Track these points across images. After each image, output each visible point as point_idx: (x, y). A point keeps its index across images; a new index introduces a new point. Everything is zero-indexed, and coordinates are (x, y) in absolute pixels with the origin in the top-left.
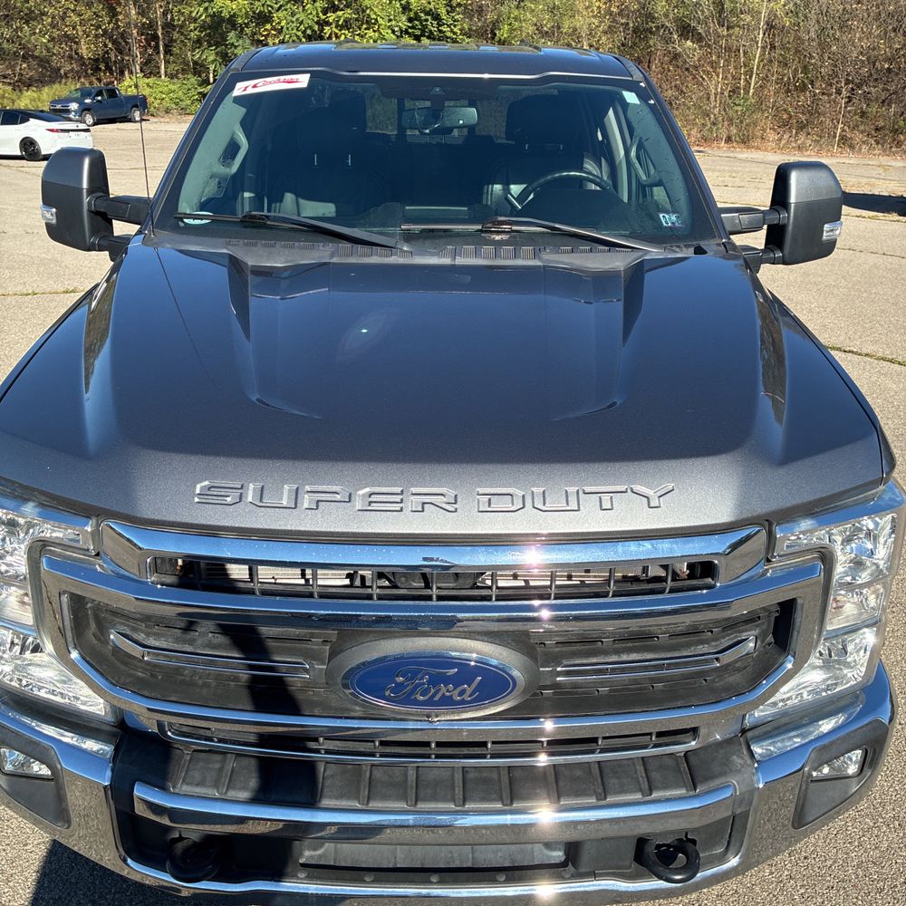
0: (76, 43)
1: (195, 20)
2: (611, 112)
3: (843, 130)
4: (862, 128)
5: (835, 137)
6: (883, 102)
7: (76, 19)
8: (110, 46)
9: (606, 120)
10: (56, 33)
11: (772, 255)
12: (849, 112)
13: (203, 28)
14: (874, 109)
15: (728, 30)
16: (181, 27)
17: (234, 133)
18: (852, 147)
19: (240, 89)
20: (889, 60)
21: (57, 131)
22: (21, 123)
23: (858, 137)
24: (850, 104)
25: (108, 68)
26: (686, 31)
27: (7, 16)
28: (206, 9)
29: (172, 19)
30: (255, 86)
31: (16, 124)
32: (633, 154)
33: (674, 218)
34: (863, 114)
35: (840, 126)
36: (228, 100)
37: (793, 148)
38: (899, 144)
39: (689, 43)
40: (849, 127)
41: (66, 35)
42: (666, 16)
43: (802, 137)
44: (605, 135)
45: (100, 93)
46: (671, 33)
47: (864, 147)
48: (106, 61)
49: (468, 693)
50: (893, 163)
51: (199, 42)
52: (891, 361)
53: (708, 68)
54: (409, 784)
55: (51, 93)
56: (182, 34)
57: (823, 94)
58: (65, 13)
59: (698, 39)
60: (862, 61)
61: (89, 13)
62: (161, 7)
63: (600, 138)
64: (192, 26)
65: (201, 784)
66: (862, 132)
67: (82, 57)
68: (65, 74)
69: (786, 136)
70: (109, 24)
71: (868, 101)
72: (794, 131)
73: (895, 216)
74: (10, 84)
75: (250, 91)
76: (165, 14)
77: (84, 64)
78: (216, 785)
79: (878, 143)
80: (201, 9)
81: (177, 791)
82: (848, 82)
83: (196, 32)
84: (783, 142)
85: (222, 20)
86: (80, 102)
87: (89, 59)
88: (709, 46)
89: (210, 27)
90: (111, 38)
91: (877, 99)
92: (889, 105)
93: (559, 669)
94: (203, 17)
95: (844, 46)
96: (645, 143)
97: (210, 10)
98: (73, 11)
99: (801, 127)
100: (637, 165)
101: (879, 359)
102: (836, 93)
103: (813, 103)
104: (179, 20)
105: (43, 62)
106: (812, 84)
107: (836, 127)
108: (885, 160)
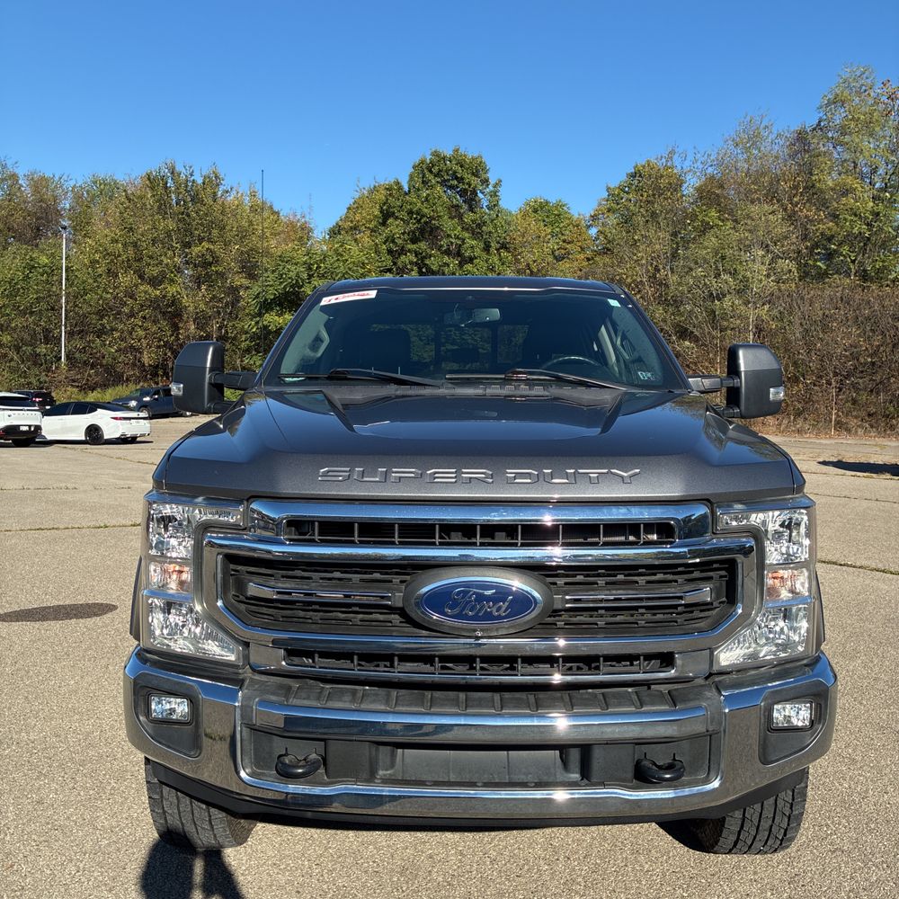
0: (140, 353)
1: (247, 333)
2: (603, 329)
3: (838, 416)
4: (854, 413)
5: (831, 422)
6: (872, 391)
7: (141, 333)
8: (169, 354)
9: (599, 334)
10: (123, 345)
11: (731, 411)
12: (841, 400)
13: (252, 338)
14: (863, 397)
15: (721, 331)
16: (234, 338)
17: (319, 331)
18: (848, 431)
19: (325, 301)
20: (871, 356)
21: (120, 419)
22: (89, 413)
23: (853, 422)
24: (842, 393)
25: (166, 374)
26: (683, 333)
27: (82, 331)
28: (257, 323)
29: (227, 331)
30: (337, 299)
31: (84, 413)
32: (619, 342)
33: (649, 375)
34: (854, 402)
35: (834, 412)
36: (317, 308)
37: (793, 431)
38: (892, 428)
39: (687, 343)
40: (843, 412)
41: (132, 347)
42: (664, 321)
43: (800, 422)
44: (600, 346)
45: (157, 392)
46: (670, 335)
47: (859, 430)
48: (164, 367)
49: (503, 609)
50: (889, 443)
51: (248, 350)
52: (883, 571)
53: (707, 364)
54: (460, 700)
55: (114, 393)
56: (233, 345)
57: (815, 385)
58: (133, 328)
59: (696, 340)
60: (846, 356)
61: (154, 329)
62: (218, 323)
63: (596, 349)
64: (244, 337)
65: (308, 698)
66: (856, 417)
67: (144, 365)
68: (127, 379)
69: (785, 422)
70: (170, 336)
71: (857, 390)
72: (792, 418)
73: (888, 476)
74: (78, 387)
75: (333, 301)
76: (220, 328)
77: (145, 370)
78: (318, 699)
79: (872, 426)
80: (253, 323)
81: (289, 703)
82: (836, 374)
83: (247, 342)
84: (783, 426)
85: (270, 332)
86: (139, 400)
87: (150, 365)
88: (706, 346)
89: (259, 338)
90: (171, 349)
91: (865, 389)
92: (878, 393)
93: (567, 597)
94: (254, 330)
95: (827, 344)
96: (627, 334)
97: (261, 324)
98: (140, 327)
99: (798, 414)
100: (622, 349)
101: (872, 570)
102: (827, 383)
103: (806, 393)
104: (232, 333)
105: (109, 369)
106: (803, 376)
107: (831, 414)
108: (880, 441)
